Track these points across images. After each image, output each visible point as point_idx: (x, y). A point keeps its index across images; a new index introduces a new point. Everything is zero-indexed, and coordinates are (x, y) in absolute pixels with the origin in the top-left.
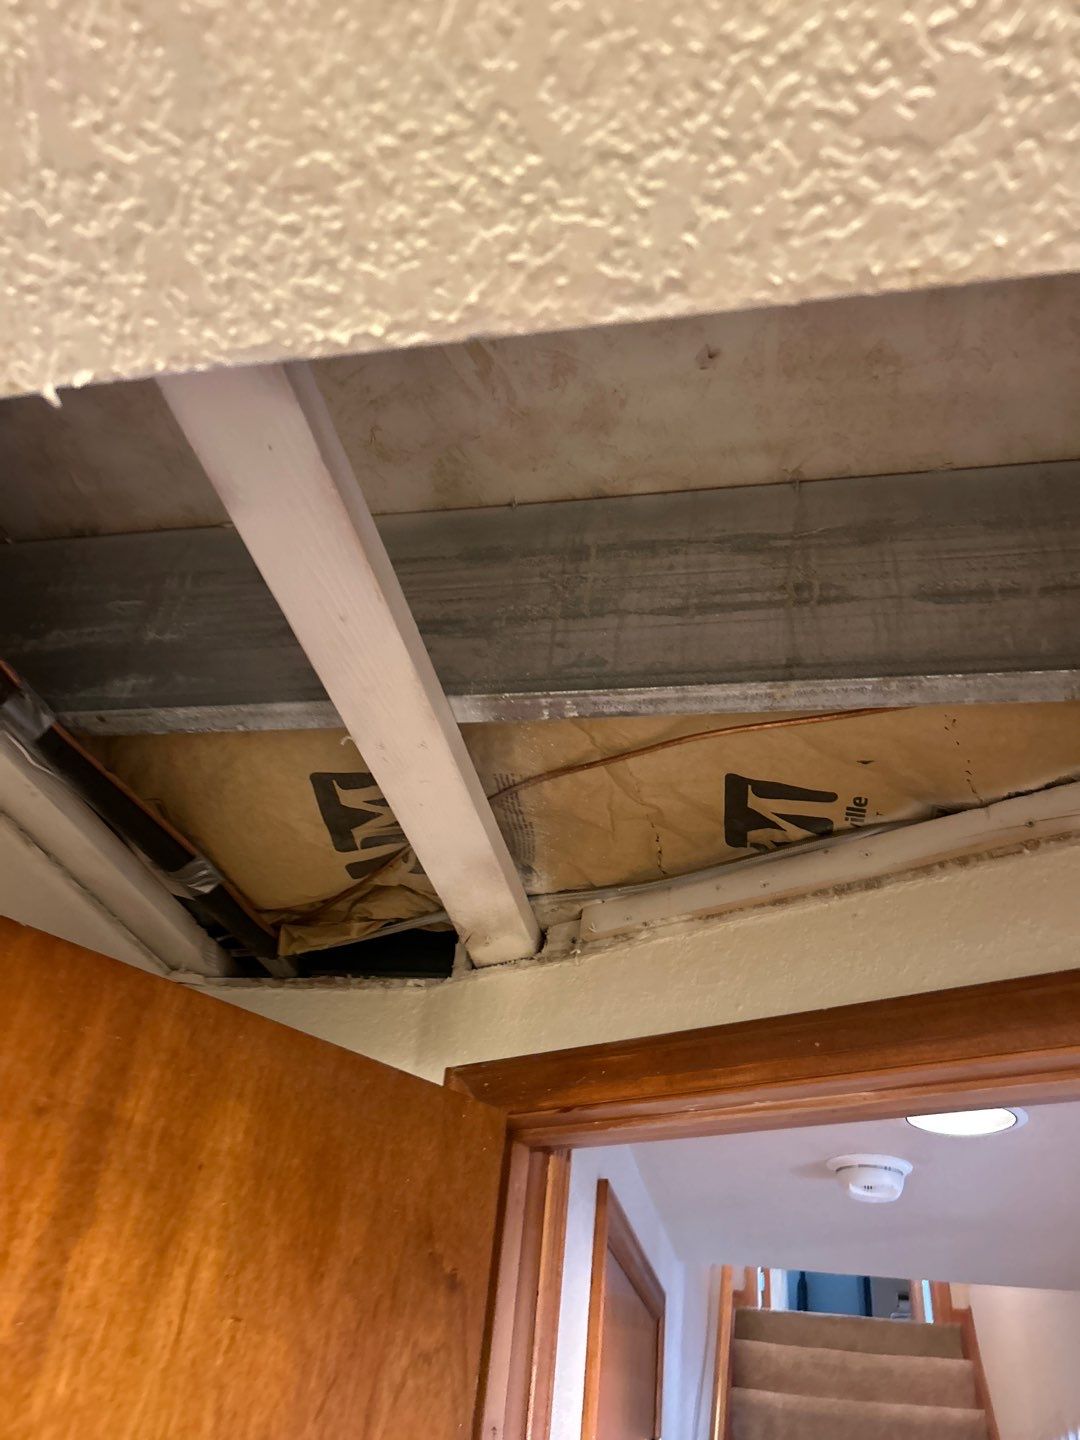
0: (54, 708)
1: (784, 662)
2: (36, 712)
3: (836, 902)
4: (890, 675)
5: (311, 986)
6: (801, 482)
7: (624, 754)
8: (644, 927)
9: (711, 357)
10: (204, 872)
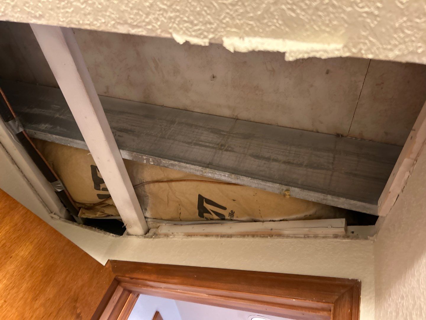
0: (24, 126)
1: (208, 163)
2: (18, 126)
3: (219, 239)
4: (233, 173)
5: (86, 228)
6: (237, 119)
7: (172, 181)
8: (172, 234)
9: (213, 77)
10: (59, 185)
